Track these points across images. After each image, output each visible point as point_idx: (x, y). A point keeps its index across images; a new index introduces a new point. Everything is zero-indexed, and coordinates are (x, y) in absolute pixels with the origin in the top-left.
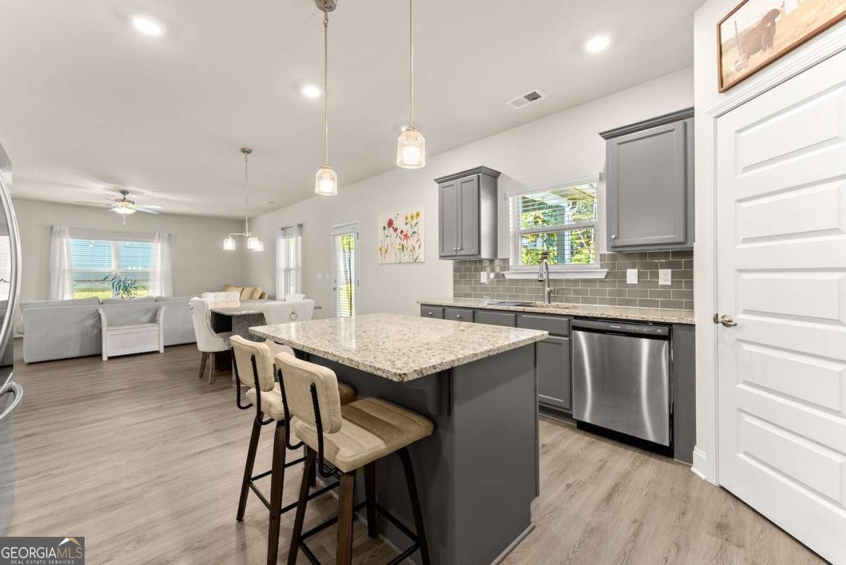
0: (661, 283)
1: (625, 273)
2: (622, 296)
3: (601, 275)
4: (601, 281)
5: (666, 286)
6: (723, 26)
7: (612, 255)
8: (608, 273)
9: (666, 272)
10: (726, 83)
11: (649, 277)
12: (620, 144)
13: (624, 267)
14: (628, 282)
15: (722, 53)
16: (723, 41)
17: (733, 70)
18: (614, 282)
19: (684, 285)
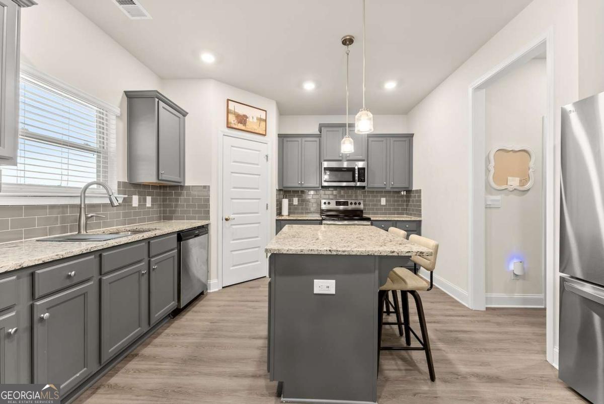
0: (147, 206)
1: (132, 198)
2: (130, 216)
3: (120, 200)
4: (120, 205)
5: (149, 208)
6: (230, 102)
7: (124, 183)
8: (124, 198)
9: (149, 199)
10: (229, 126)
11: (142, 201)
12: (163, 108)
13: (131, 194)
14: (134, 205)
15: (228, 112)
16: (230, 108)
17: (232, 122)
18: (125, 205)
19: (155, 206)
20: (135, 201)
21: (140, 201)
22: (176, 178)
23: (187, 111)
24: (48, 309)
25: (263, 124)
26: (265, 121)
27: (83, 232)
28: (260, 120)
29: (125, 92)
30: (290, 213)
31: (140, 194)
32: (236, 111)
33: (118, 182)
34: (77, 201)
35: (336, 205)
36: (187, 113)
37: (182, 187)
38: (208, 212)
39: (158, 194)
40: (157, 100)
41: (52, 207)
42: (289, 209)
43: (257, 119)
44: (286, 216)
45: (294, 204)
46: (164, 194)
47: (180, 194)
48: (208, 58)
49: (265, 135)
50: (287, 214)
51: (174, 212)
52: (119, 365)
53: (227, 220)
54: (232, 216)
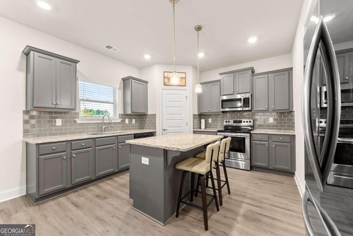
0: (133, 123)
1: (125, 120)
2: (125, 127)
3: (119, 121)
4: (119, 123)
5: (134, 124)
6: (165, 73)
7: (122, 114)
8: (121, 120)
9: (134, 121)
10: (165, 84)
11: (130, 122)
12: (134, 82)
13: (125, 118)
14: (126, 123)
15: (164, 78)
16: (165, 76)
17: (167, 82)
18: (122, 123)
19: (137, 123)
20: (127, 121)
21: (129, 121)
22: (143, 111)
23: (148, 81)
24: (76, 154)
25: (184, 80)
26: (185, 78)
27: (103, 132)
28: (182, 78)
29: (122, 79)
30: (205, 128)
31: (129, 118)
32: (168, 76)
33: (119, 114)
34: (101, 122)
35: (234, 123)
36: (148, 82)
37: (147, 115)
38: (155, 126)
39: (138, 118)
40: (131, 80)
41: (94, 123)
42: (205, 125)
43: (180, 78)
44: (203, 129)
45: (209, 122)
46: (142, 118)
47: (146, 118)
48: (147, 57)
49: (185, 86)
50: (204, 128)
51: (144, 126)
52: (105, 181)
53: (164, 130)
54: (167, 128)
